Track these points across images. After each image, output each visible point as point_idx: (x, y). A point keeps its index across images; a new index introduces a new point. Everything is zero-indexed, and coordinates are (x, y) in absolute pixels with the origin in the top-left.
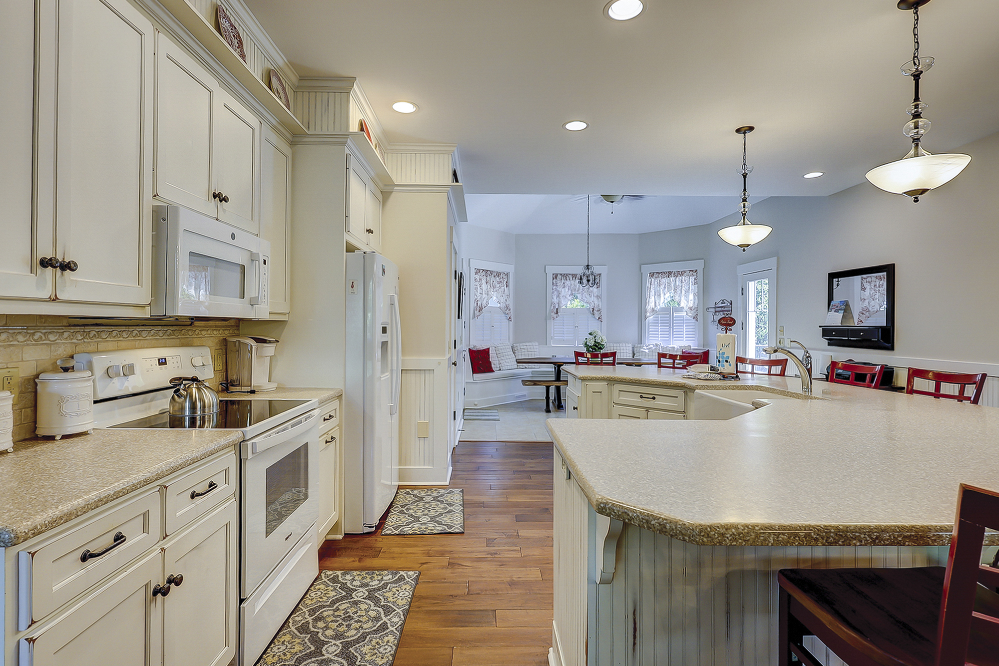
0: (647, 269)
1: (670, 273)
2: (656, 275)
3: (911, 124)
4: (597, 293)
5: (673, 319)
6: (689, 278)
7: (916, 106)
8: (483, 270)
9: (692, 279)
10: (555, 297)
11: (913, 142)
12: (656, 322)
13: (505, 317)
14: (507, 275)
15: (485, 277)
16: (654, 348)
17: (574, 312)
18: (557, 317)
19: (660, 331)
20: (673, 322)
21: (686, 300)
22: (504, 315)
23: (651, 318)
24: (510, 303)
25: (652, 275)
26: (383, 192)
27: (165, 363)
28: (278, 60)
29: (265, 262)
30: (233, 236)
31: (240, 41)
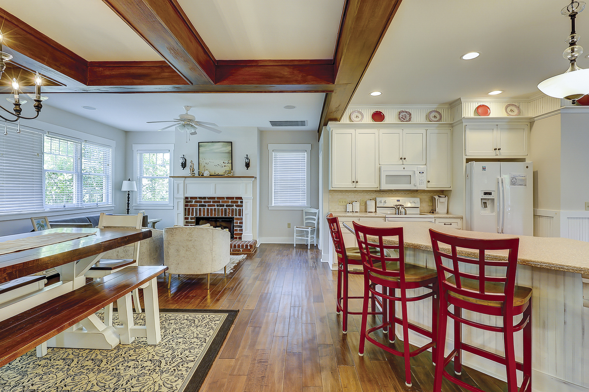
3: (569, 50)
7: (573, 37)
11: (570, 62)
26: (531, 122)
27: (399, 201)
28: (434, 107)
29: (423, 173)
30: (404, 168)
31: (410, 114)
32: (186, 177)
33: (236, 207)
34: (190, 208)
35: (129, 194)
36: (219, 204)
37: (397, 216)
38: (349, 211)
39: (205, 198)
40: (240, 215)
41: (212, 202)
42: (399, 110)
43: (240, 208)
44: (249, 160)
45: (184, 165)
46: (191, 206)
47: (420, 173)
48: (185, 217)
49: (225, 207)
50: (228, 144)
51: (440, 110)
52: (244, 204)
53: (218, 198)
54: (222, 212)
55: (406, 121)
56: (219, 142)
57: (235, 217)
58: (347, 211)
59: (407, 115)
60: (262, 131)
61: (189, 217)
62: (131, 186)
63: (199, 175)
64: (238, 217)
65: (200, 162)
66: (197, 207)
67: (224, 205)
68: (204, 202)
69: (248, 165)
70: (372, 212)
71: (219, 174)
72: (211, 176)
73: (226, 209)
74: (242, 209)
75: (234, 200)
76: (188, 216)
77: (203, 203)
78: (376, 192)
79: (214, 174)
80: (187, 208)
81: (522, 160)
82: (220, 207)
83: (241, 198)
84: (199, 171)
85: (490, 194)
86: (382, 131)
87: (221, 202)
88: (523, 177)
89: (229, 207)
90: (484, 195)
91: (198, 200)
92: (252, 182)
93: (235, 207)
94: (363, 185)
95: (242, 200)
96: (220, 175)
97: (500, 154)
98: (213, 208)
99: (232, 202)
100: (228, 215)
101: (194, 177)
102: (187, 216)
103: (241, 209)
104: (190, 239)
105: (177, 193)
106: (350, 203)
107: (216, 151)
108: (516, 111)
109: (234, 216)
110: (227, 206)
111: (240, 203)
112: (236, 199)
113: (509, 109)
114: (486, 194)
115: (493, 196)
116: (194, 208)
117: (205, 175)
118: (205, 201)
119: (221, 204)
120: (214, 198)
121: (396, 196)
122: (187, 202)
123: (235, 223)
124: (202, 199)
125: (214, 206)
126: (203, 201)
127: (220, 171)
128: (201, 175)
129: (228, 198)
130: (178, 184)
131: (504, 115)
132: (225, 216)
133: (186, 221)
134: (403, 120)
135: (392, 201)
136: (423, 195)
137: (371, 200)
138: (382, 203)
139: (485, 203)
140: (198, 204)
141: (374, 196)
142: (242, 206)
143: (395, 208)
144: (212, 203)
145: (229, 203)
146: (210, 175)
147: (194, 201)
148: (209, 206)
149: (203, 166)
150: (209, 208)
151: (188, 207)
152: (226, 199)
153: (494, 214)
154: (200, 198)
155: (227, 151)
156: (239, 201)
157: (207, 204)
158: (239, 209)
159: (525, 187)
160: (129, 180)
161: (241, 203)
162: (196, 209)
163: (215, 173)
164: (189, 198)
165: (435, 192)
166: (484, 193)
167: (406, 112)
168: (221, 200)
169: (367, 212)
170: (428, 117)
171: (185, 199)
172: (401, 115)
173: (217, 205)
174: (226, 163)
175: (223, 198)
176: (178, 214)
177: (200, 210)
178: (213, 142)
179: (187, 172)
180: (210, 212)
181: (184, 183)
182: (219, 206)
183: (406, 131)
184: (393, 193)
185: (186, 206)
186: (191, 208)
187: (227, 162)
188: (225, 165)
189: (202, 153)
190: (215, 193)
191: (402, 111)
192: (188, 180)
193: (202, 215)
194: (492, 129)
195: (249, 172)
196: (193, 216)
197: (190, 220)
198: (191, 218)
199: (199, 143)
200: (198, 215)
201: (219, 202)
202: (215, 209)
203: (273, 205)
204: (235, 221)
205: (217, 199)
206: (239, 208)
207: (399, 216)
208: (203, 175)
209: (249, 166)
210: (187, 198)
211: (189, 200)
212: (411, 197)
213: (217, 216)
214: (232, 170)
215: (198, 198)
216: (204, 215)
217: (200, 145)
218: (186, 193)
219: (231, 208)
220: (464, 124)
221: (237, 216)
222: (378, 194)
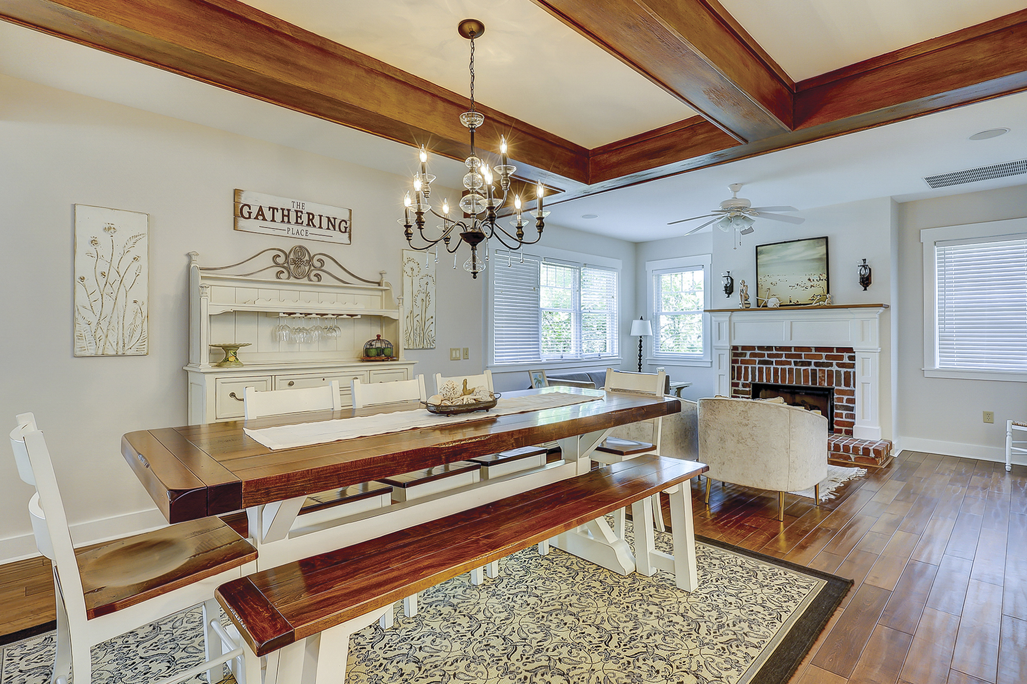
32: (732, 311)
33: (839, 367)
34: (741, 367)
35: (641, 341)
36: (798, 360)
39: (769, 348)
40: (847, 384)
41: (784, 355)
43: (849, 370)
44: (870, 269)
45: (729, 290)
46: (743, 362)
48: (733, 381)
49: (813, 367)
50: (818, 243)
52: (858, 362)
53: (797, 349)
54: (806, 377)
56: (799, 240)
57: (836, 388)
60: (902, 203)
61: (739, 383)
62: (645, 328)
63: (758, 306)
64: (843, 387)
65: (759, 283)
66: (755, 364)
67: (811, 362)
68: (769, 356)
69: (866, 281)
71: (799, 303)
72: (783, 307)
73: (816, 370)
74: (854, 373)
75: (832, 354)
76: (737, 379)
77: (766, 358)
79: (789, 304)
80: (736, 365)
82: (802, 366)
83: (850, 350)
84: (758, 299)
87: (803, 356)
89: (823, 367)
91: (757, 351)
92: (877, 316)
93: (835, 368)
95: (853, 354)
96: (800, 305)
98: (787, 367)
99: (827, 357)
100: (819, 382)
101: (747, 309)
102: (736, 381)
103: (850, 372)
104: (745, 422)
105: (718, 339)
107: (793, 258)
109: (834, 385)
110: (816, 364)
111: (847, 359)
112: (837, 352)
116: (750, 366)
117: (770, 305)
118: (771, 354)
119: (803, 360)
120: (789, 348)
122: (735, 355)
123: (835, 400)
124: (764, 351)
125: (789, 363)
126: (766, 355)
127: (802, 296)
128: (762, 306)
129: (817, 349)
130: (719, 323)
132: (812, 384)
133: (735, 390)
140: (757, 359)
142: (853, 366)
144: (784, 359)
145: (822, 358)
146: (780, 306)
147: (748, 353)
148: (777, 363)
149: (765, 288)
150: (778, 367)
151: (738, 365)
152: (815, 352)
154: (760, 348)
155: (817, 256)
156: (846, 355)
157: (774, 360)
158: (845, 373)
160: (641, 319)
161: (850, 360)
162: (753, 370)
163: (791, 301)
164: (740, 349)
168: (803, 353)
171: (732, 350)
173: (794, 361)
174: (815, 280)
175: (809, 349)
176: (720, 375)
177: (760, 370)
178: (785, 242)
179: (735, 301)
180: (779, 374)
181: (730, 321)
182: (800, 364)
185: (734, 361)
186: (743, 366)
187: (816, 277)
188: (812, 284)
189: (763, 265)
190: (791, 340)
192: (737, 316)
193: (765, 381)
195: (872, 294)
196: (748, 381)
197: (741, 388)
198: (744, 385)
199: (757, 247)
200: (757, 380)
201: (800, 356)
202: (791, 370)
203: (937, 366)
204: (836, 396)
205: (795, 351)
206: (845, 370)
208: (767, 306)
209: (871, 283)
210: (735, 348)
211: (740, 351)
213: (794, 383)
214: (828, 292)
215: (756, 347)
216: (768, 379)
217: (758, 250)
218: (734, 339)
219: (826, 369)
221: (841, 386)
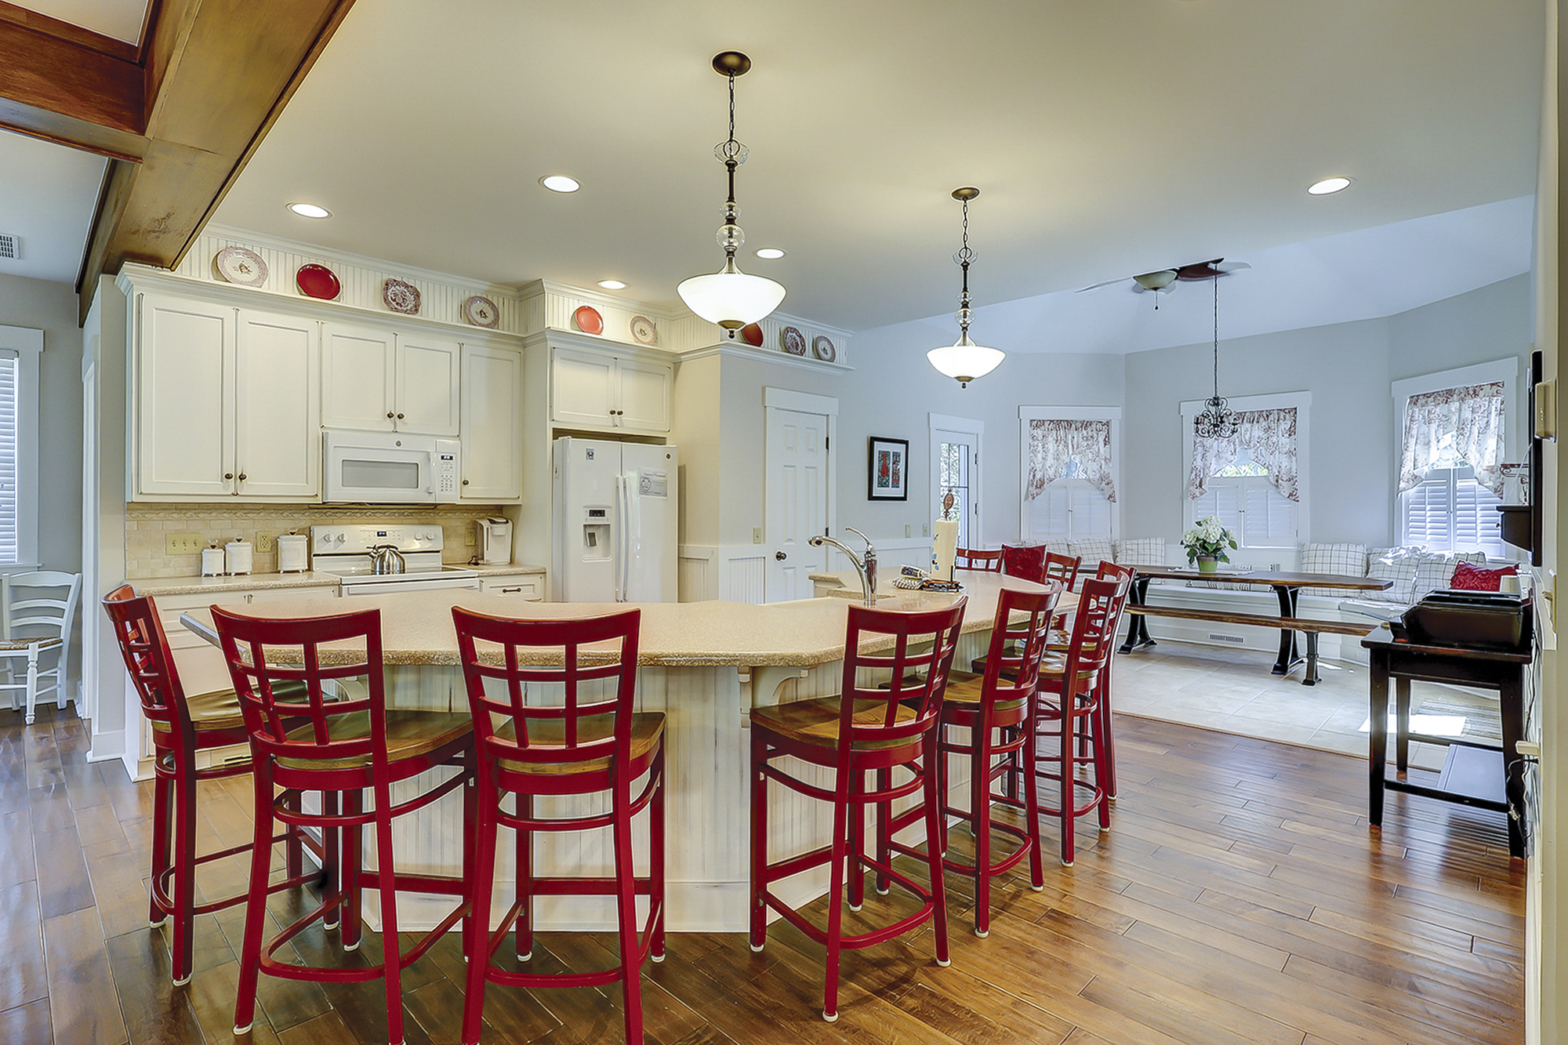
0: (1404, 390)
1: (1450, 393)
2: (1422, 401)
4: (1288, 446)
5: (1455, 494)
6: (1490, 402)
8: (1051, 421)
9: (1496, 403)
10: (1199, 458)
12: (1420, 503)
13: (1101, 497)
14: (1108, 424)
15: (1054, 432)
16: (1406, 556)
17: (1238, 484)
18: (1202, 494)
19: (1428, 520)
20: (1455, 500)
21: (1479, 452)
22: (1098, 492)
23: (1410, 493)
24: (1114, 472)
25: (1415, 400)
26: (675, 363)
27: (385, 535)
28: (480, 287)
29: (451, 458)
30: (398, 444)
31: (417, 295)
37: (378, 577)
38: (210, 573)
42: (386, 277)
47: (442, 458)
51: (495, 298)
55: (402, 311)
58: (204, 572)
59: (408, 294)
70: (298, 571)
78: (312, 511)
81: (658, 441)
85: (601, 513)
86: (331, 327)
88: (661, 476)
90: (590, 516)
94: (261, 486)
97: (622, 426)
106: (213, 547)
108: (650, 336)
113: (637, 328)
114: (594, 513)
115: (607, 520)
121: (375, 521)
131: (628, 338)
134: (396, 306)
135: (362, 535)
136: (450, 518)
137: (293, 534)
138: (332, 543)
139: (592, 535)
141: (303, 521)
143: (372, 556)
153: (610, 559)
159: (665, 498)
165: (482, 509)
166: (590, 511)
167: (407, 286)
169: (279, 572)
170: (464, 310)
172: (390, 291)
183: (404, 339)
184: (365, 511)
191: (395, 281)
194: (605, 366)
207: (385, 577)
212: (419, 524)
220: (551, 344)
222: (317, 515)
